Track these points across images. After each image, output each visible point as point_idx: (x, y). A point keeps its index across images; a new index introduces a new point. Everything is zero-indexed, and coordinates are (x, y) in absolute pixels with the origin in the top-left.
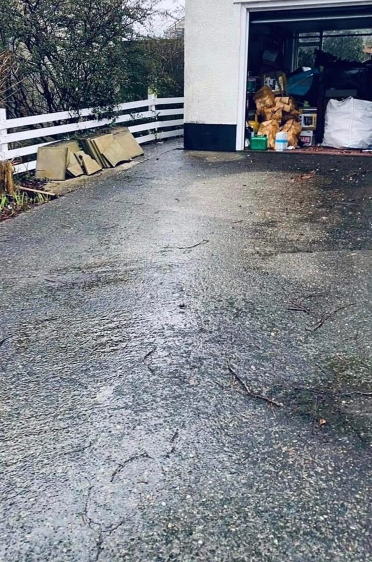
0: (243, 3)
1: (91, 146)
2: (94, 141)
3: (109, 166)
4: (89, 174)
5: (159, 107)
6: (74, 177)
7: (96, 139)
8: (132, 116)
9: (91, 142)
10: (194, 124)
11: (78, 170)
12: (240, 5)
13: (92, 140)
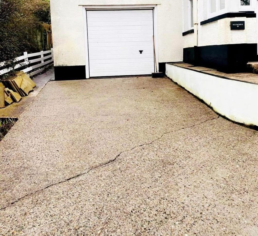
0: (83, 6)
1: (12, 84)
2: (14, 81)
3: (24, 95)
4: (18, 101)
5: (30, 59)
6: (9, 104)
7: (15, 80)
8: (20, 64)
9: (12, 82)
10: (61, 66)
11: (10, 100)
12: (82, 6)
13: (13, 81)
